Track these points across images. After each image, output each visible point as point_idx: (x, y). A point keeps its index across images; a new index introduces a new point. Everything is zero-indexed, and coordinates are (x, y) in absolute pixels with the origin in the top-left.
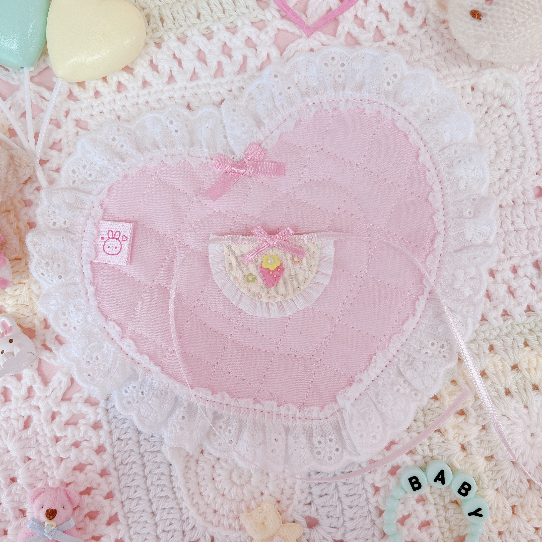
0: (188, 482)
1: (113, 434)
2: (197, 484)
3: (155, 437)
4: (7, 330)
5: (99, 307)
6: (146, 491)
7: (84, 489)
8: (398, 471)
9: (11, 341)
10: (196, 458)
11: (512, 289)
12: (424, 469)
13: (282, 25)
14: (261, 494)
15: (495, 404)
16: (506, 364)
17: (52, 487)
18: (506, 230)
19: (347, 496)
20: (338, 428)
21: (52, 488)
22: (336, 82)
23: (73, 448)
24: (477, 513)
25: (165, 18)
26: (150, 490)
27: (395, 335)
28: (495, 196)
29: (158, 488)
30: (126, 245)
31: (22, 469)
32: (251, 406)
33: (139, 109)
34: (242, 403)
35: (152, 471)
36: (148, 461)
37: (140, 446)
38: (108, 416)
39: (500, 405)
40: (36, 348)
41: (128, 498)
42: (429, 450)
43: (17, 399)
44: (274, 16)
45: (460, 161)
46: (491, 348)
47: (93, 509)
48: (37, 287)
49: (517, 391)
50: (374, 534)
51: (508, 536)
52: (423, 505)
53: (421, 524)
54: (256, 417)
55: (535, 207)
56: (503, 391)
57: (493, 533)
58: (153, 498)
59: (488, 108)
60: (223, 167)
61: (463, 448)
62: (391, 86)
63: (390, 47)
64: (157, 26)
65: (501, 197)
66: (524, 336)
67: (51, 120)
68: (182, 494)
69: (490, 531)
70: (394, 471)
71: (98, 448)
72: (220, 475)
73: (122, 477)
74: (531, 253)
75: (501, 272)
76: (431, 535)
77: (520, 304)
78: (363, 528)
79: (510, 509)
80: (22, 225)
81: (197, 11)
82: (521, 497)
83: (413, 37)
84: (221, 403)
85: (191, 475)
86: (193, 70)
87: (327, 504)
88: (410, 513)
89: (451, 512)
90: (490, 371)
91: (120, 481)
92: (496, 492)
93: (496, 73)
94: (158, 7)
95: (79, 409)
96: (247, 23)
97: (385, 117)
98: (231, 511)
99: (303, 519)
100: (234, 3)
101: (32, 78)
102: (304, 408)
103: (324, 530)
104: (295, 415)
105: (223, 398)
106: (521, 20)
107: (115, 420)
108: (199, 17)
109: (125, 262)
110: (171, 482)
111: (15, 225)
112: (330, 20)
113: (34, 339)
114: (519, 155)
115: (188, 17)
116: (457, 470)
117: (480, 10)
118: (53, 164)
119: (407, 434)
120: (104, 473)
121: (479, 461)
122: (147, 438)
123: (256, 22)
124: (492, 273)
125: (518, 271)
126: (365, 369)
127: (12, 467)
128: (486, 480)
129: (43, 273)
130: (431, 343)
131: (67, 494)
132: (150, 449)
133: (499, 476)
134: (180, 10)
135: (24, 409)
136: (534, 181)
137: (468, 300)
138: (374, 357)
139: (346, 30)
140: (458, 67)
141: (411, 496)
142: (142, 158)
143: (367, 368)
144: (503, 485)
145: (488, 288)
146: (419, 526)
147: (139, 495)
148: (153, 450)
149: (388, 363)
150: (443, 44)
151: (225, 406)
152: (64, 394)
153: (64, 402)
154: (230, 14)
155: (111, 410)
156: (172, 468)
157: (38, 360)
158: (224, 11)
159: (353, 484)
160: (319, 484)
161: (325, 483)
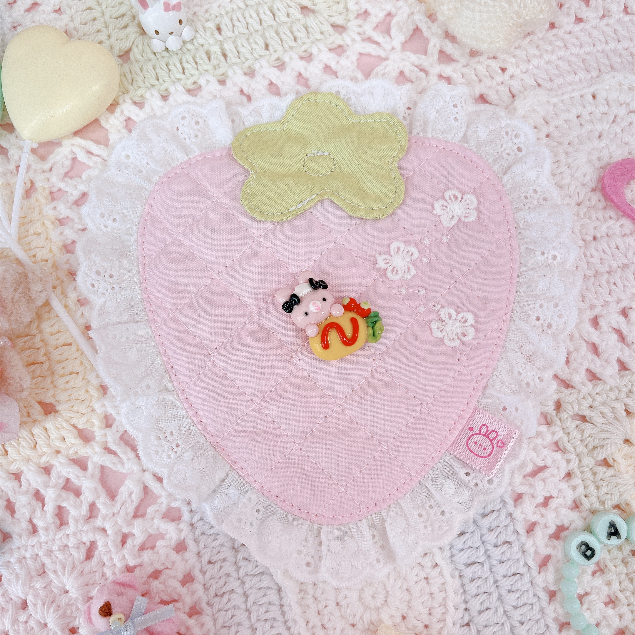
0: (305, 612)
1: (202, 557)
2: (317, 613)
6: (251, 630)
13: (364, 48)
14: (401, 618)
19: (516, 608)
25: (228, 52)
26: (256, 629)
29: (267, 624)
35: (257, 600)
37: (239, 568)
38: (194, 533)
43: (76, 520)
44: (354, 40)
52: (614, 608)
59: (615, 117)
64: (219, 62)
68: (299, 628)
71: (183, 577)
72: (346, 598)
73: (218, 614)
81: (265, 42)
85: (308, 601)
87: (491, 623)
88: (599, 622)
91: (215, 621)
93: (619, 76)
94: (219, 41)
95: (155, 527)
96: (324, 49)
100: (306, 30)
107: (204, 537)
108: (267, 47)
110: (283, 614)
115: (255, 49)
120: (193, 612)
122: (246, 555)
123: (333, 49)
127: (72, 612)
132: (251, 571)
134: (245, 43)
135: (86, 532)
139: (438, 48)
140: (574, 75)
141: (597, 598)
148: (257, 571)
152: (137, 509)
153: (136, 519)
154: (303, 41)
155: (197, 525)
156: (283, 594)
157: (99, 468)
158: (295, 39)
159: (521, 590)
160: (477, 595)
161: (484, 593)
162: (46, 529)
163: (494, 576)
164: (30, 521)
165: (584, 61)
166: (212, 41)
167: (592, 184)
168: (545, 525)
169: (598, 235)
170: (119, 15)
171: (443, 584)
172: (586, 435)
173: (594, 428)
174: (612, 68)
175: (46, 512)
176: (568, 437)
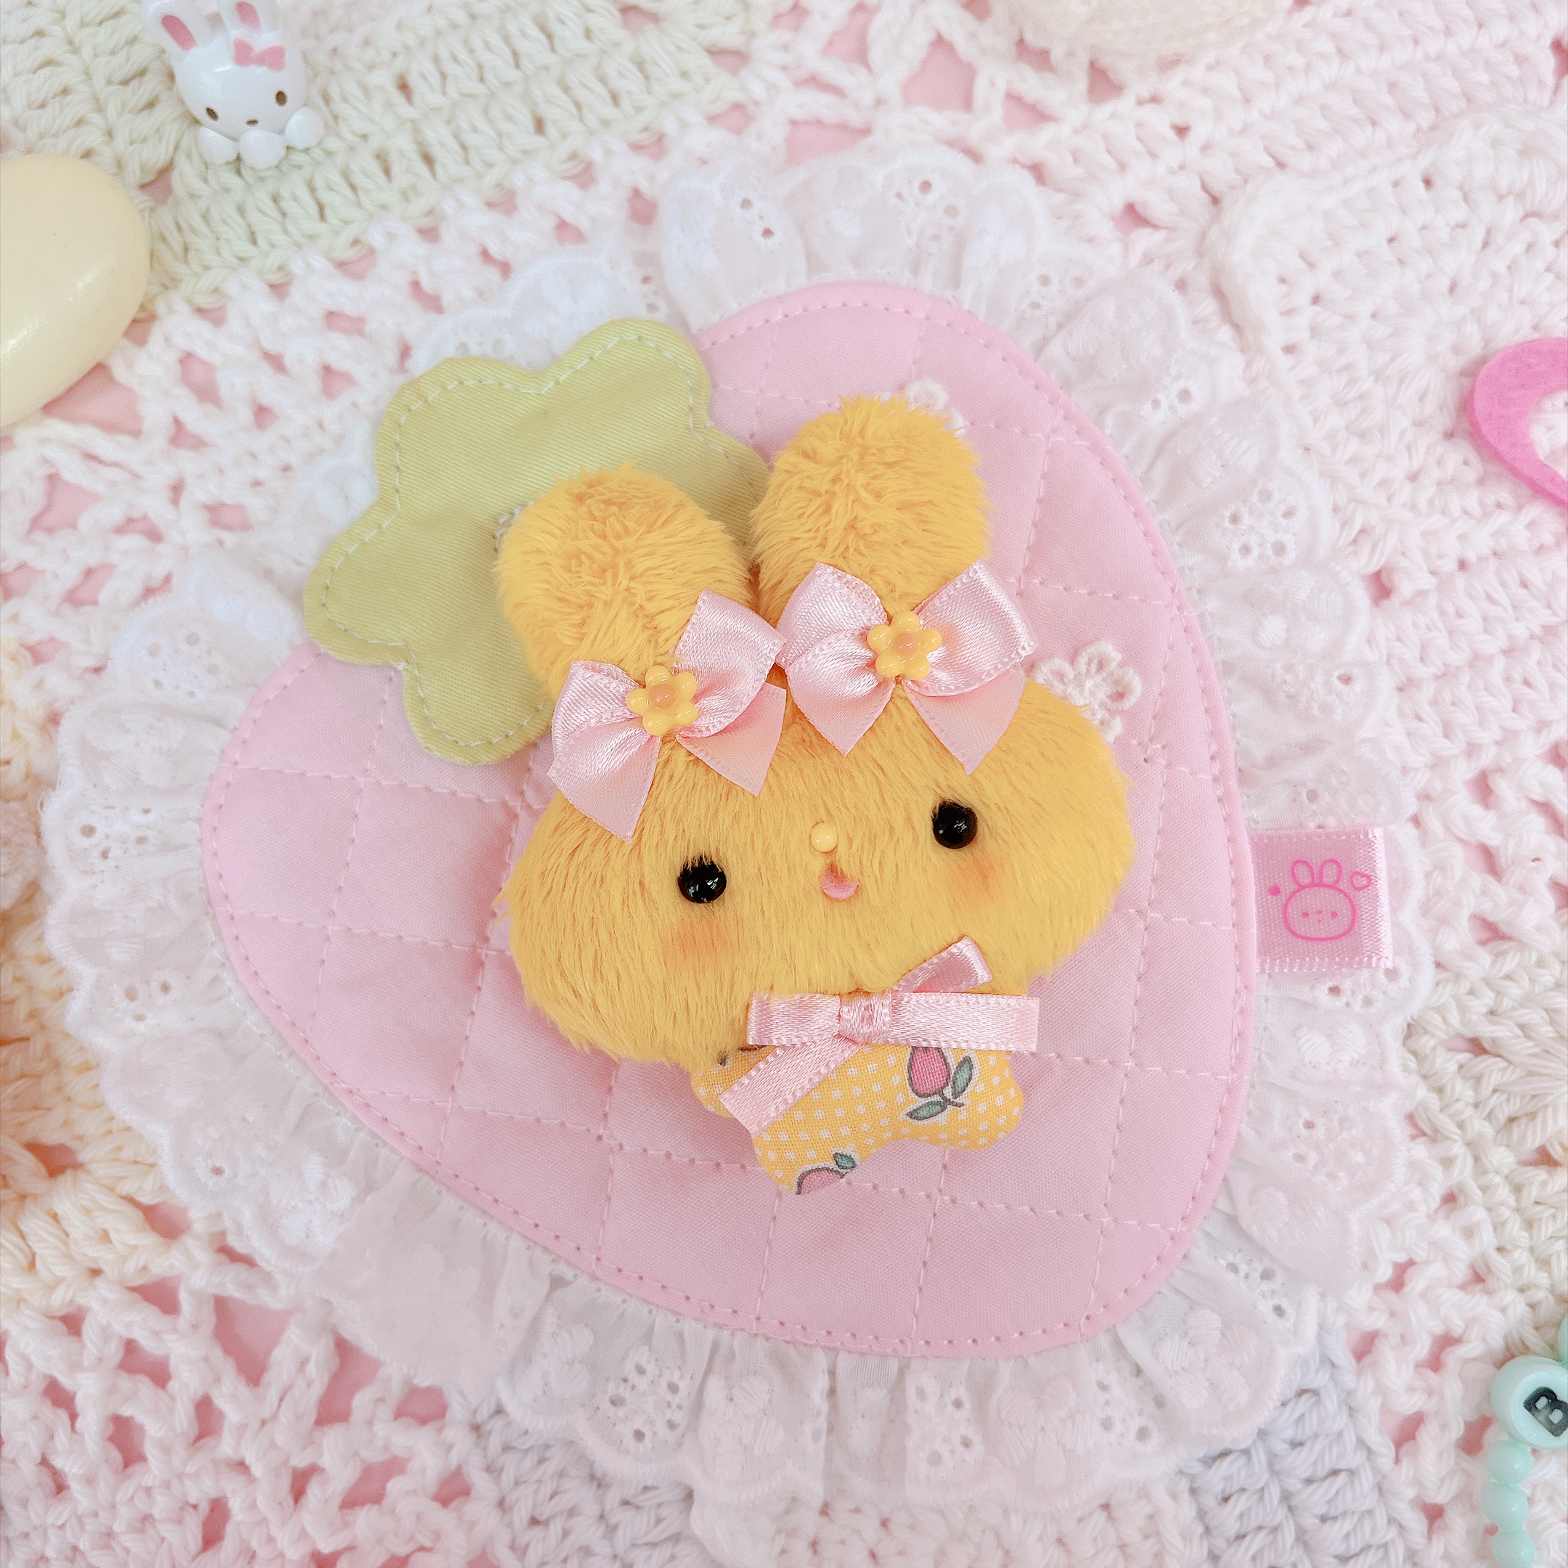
1: (511, 1509)
3: (654, 1488)
8: (1488, 1437)
10: (808, 1533)
13: (803, 105)
19: (1344, 1559)
25: (436, 151)
38: (485, 1449)
43: (166, 1450)
44: (772, 87)
59: (1489, 232)
64: (414, 180)
67: (129, 519)
70: (1474, 1437)
81: (534, 115)
93: (1491, 123)
94: (408, 122)
95: (380, 1442)
96: (696, 119)
100: (641, 71)
107: (511, 1458)
108: (540, 128)
115: (509, 136)
122: (630, 1495)
123: (720, 114)
132: (646, 1534)
135: (195, 1477)
139: (1002, 88)
140: (1370, 127)
148: (660, 1534)
152: (324, 1401)
153: (326, 1429)
154: (636, 103)
155: (489, 1427)
157: (212, 1304)
158: (615, 98)
159: (1353, 1513)
160: (1241, 1537)
161: (1260, 1528)
162: (90, 1481)
163: (1280, 1481)
164: (44, 1462)
165: (1393, 86)
166: (389, 123)
167: (1443, 421)
168: (1402, 1338)
169: (1471, 556)
170: (131, 73)
171: (1151, 1517)
172: (1486, 1090)
173: (1504, 1070)
174: (1469, 99)
175: (82, 1435)
176: (1441, 1099)
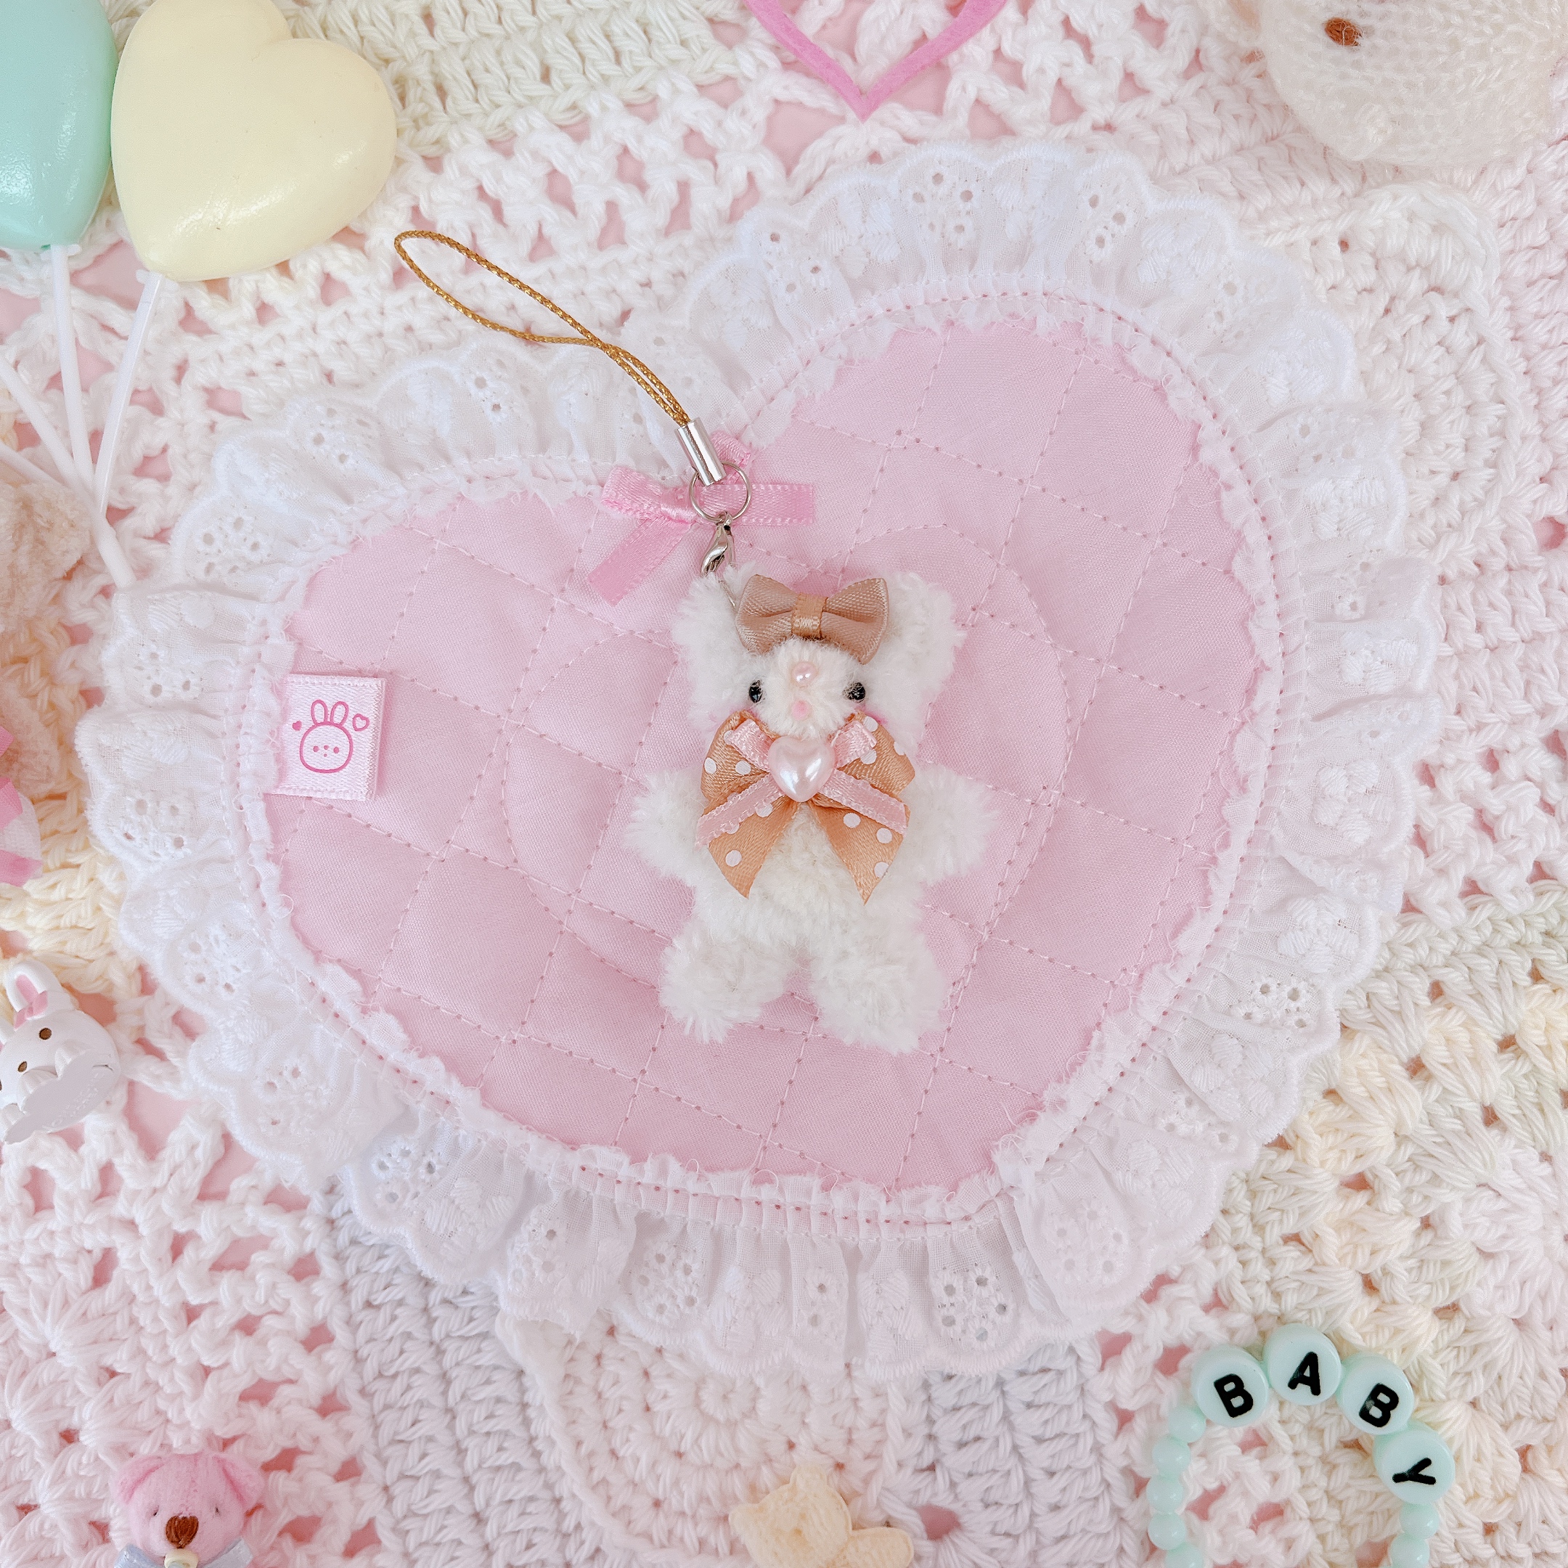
0: (574, 1422)
1: (351, 1291)
2: (601, 1426)
3: (472, 1293)
4: (33, 1002)
5: (294, 925)
6: (454, 1452)
7: (273, 1456)
8: (1184, 1362)
9: (45, 1034)
10: (594, 1348)
11: (1488, 818)
12: (1258, 1352)
13: (786, 88)
14: (787, 1446)
15: (1455, 1154)
16: (1483, 1035)
17: (182, 1452)
18: (1460, 646)
19: (1039, 1440)
20: (1001, 1246)
21: (182, 1456)
22: (950, 245)
23: (238, 1337)
24: (1418, 1473)
25: (450, 85)
26: (466, 1450)
27: (1155, 969)
28: (1423, 554)
29: (490, 1443)
30: (365, 742)
31: (91, 1404)
32: (747, 1192)
33: (387, 349)
34: (718, 1184)
35: (469, 1392)
36: (457, 1364)
37: (431, 1321)
38: (335, 1240)
39: (1470, 1155)
40: (119, 1051)
41: (402, 1476)
42: (1269, 1294)
43: (70, 1202)
44: (761, 65)
45: (1317, 458)
46: (1437, 991)
47: (303, 1512)
48: (114, 875)
49: (1517, 1112)
50: (1121, 1550)
51: (1513, 1536)
52: (1262, 1458)
53: (1258, 1514)
54: (761, 1222)
55: (1541, 577)
56: (1476, 1116)
57: (1469, 1530)
58: (475, 1471)
59: (1393, 299)
60: (635, 505)
61: (1369, 1285)
62: (1109, 247)
63: (1101, 139)
64: (426, 110)
65: (1442, 553)
66: (1530, 953)
67: (136, 392)
68: (560, 1455)
69: (1461, 1525)
70: (1170, 1361)
71: (309, 1333)
72: (665, 1397)
73: (383, 1415)
74: (1538, 712)
75: (1453, 768)
76: (1289, 1544)
77: (1512, 860)
78: (1087, 1532)
79: (1515, 1459)
80: (64, 698)
81: (542, 63)
82: (1546, 1420)
83: (1164, 105)
84: (657, 1189)
85: (583, 1399)
86: (536, 229)
87: (982, 1469)
88: (1225, 1483)
89: (1343, 1474)
90: (1436, 1057)
91: (377, 1427)
92: (1471, 1409)
93: (1409, 196)
94: (427, 54)
95: (249, 1222)
96: (686, 87)
97: (1094, 340)
98: (703, 1499)
99: (913, 1512)
100: (645, 32)
101: (75, 276)
102: (899, 1190)
103: (975, 1543)
104: (876, 1214)
105: (663, 1172)
106: (1472, 41)
107: (356, 1251)
108: (546, 77)
109: (364, 790)
110: (527, 1422)
111: (44, 698)
112: (923, 68)
113: (112, 1026)
114: (1489, 428)
115: (516, 79)
116: (1355, 1351)
117: (1354, 18)
118: (145, 520)
119: (1203, 1251)
120: (329, 1406)
121: (1417, 1322)
122: (450, 1296)
123: (711, 85)
124: (1428, 775)
125: (1501, 765)
126: (1073, 1069)
127: (64, 1398)
128: (1440, 1377)
129: (130, 832)
130: (1259, 985)
131: (225, 1471)
132: (458, 1330)
133: (1477, 1364)
134: (491, 60)
135: (92, 1227)
136: (1535, 502)
137: (1363, 856)
138: (1096, 1034)
139: (972, 93)
140: (1299, 186)
141: (1225, 1433)
142: (401, 491)
143: (1078, 1068)
144: (1492, 1388)
145: (1418, 818)
146: (1252, 1519)
147: (434, 1466)
148: (471, 1330)
149: (1137, 1051)
150: (1252, 122)
151: (671, 1196)
152: (206, 1182)
153: (205, 1204)
154: (638, 64)
155: (342, 1222)
156: (527, 1381)
157: (125, 1086)
158: (617, 56)
159: (1055, 1404)
160: (956, 1409)
161: (974, 1404)
162: (3, 1219)
163: (998, 1370)
166: (409, 54)
174: (1397, 172)
